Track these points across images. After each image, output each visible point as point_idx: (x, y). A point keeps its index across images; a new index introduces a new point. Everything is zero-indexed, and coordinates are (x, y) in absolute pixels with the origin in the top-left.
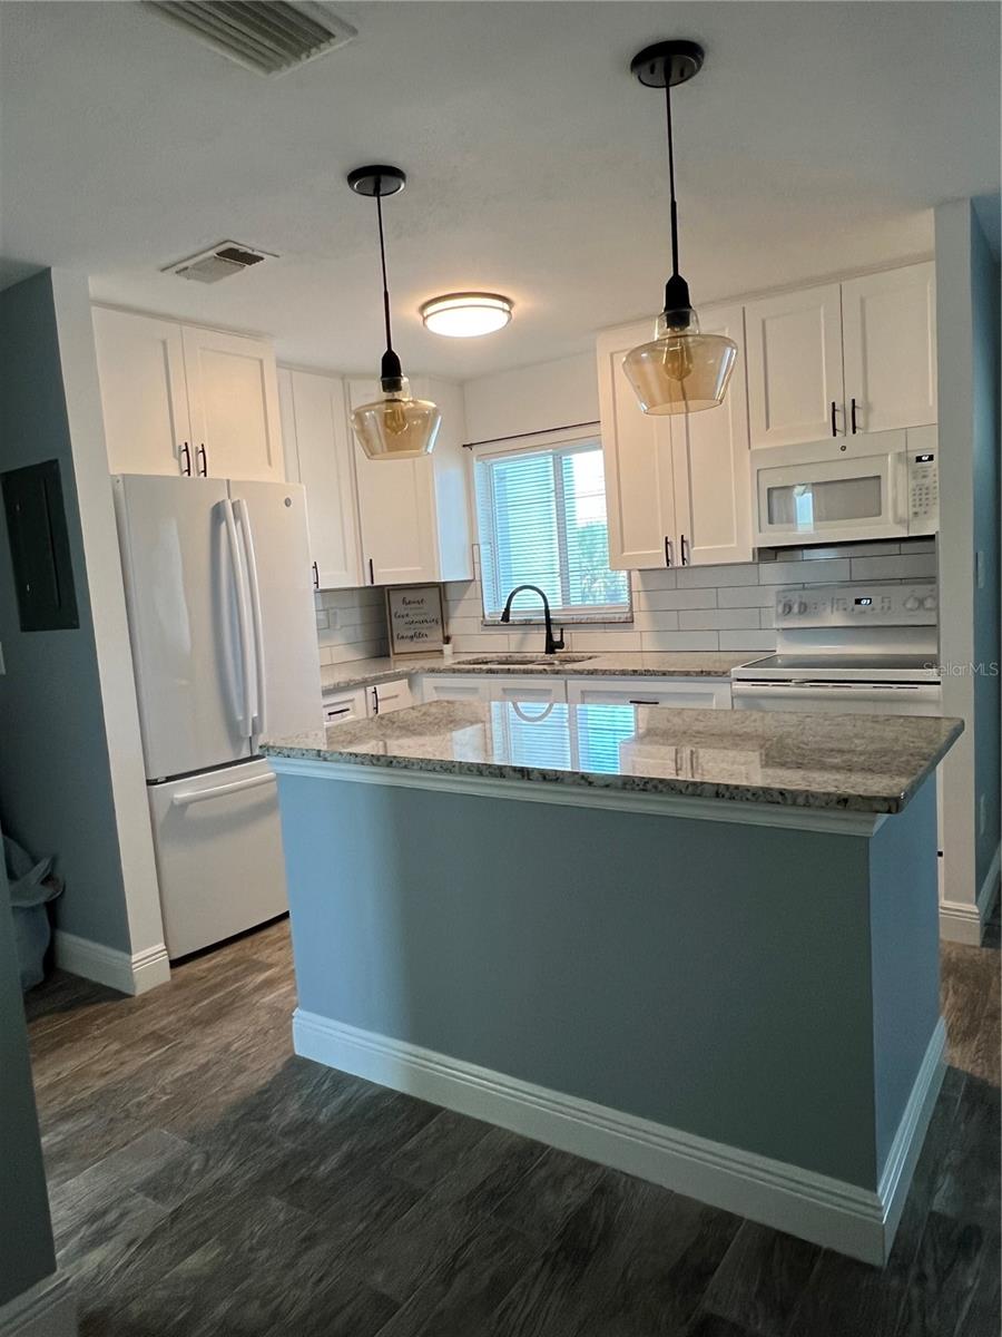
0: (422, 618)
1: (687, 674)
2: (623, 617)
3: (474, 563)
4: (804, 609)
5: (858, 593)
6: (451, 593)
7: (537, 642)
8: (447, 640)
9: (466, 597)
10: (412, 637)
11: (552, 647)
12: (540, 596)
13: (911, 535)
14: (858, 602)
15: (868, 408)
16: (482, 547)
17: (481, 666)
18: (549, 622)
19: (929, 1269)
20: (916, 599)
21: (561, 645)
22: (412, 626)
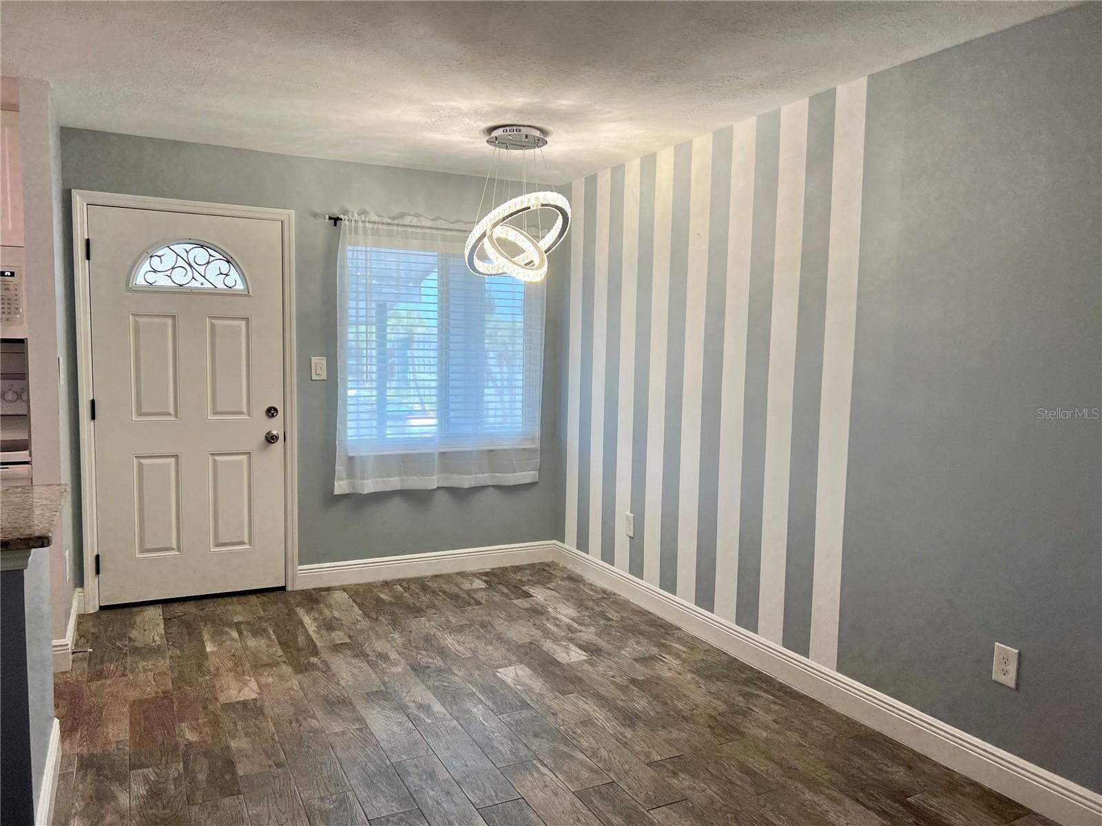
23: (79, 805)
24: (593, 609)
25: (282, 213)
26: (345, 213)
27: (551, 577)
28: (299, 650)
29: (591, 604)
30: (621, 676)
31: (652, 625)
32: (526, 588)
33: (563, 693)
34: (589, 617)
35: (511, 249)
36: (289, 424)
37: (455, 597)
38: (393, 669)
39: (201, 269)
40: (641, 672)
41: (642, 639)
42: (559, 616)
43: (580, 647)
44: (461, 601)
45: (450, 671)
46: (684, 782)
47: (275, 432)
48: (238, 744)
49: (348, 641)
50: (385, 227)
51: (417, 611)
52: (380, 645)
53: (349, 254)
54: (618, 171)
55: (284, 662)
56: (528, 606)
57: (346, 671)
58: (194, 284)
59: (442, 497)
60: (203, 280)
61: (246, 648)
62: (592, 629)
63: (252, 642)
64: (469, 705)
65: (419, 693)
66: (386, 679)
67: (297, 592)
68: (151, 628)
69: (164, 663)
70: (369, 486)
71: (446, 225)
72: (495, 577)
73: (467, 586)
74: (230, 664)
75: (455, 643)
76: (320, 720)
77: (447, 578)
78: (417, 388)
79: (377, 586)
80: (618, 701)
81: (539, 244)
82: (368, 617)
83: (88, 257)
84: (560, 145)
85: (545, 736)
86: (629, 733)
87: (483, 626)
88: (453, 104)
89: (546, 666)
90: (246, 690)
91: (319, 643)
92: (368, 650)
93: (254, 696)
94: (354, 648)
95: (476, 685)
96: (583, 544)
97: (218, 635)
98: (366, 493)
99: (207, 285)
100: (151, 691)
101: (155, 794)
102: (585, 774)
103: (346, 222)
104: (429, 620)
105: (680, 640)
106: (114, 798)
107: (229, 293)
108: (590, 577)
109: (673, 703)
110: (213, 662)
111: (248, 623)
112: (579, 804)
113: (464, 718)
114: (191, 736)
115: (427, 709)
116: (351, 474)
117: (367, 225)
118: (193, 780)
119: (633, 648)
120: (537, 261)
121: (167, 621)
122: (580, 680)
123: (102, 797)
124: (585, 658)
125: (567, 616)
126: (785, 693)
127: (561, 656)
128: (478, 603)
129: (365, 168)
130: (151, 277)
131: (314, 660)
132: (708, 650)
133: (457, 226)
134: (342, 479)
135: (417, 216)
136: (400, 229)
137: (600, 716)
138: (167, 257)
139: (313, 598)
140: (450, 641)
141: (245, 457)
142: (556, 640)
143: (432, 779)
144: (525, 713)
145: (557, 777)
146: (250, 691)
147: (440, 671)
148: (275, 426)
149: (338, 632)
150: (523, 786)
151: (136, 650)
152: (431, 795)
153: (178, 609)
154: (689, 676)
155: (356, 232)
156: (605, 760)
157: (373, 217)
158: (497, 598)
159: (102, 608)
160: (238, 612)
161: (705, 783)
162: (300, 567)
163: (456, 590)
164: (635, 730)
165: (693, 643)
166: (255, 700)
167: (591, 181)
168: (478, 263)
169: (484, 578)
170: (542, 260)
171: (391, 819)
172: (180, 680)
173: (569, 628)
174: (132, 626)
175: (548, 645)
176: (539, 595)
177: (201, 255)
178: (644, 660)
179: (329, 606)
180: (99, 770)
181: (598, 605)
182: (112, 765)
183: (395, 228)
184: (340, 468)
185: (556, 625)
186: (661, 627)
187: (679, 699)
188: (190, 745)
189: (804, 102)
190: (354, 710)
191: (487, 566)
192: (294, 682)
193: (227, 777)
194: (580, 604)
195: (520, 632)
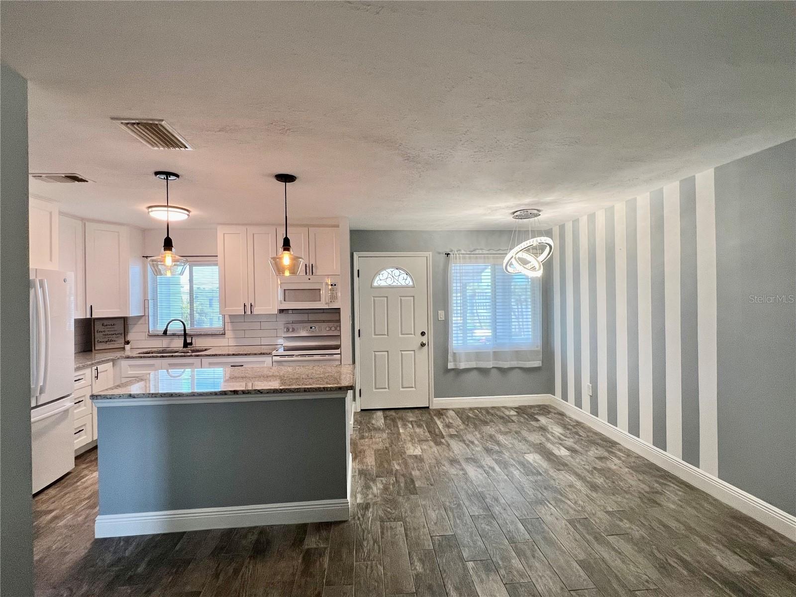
0: (112, 333)
1: (255, 354)
2: (221, 333)
3: (145, 307)
4: (293, 330)
5: (311, 325)
6: (130, 322)
7: (178, 343)
8: (128, 343)
9: (139, 323)
10: (107, 342)
11: (186, 345)
12: (181, 323)
13: (330, 308)
14: (311, 328)
15: (317, 268)
16: (150, 301)
17: (148, 354)
18: (185, 335)
19: (360, 516)
20: (329, 327)
21: (191, 344)
22: (107, 336)
23: (359, 489)
24: (571, 430)
25: (427, 254)
26: (452, 251)
27: (549, 412)
28: (437, 435)
29: (570, 427)
30: (588, 465)
31: (604, 441)
32: (536, 416)
33: (559, 470)
34: (570, 434)
35: (524, 262)
36: (430, 338)
37: (502, 418)
38: (477, 449)
39: (397, 278)
40: (599, 464)
41: (599, 448)
42: (554, 432)
43: (566, 448)
44: (506, 420)
45: (501, 452)
46: (626, 524)
47: (424, 342)
48: (416, 473)
49: (456, 433)
50: (468, 255)
51: (486, 423)
52: (469, 437)
53: (453, 268)
54: (576, 222)
55: (431, 440)
56: (538, 426)
57: (457, 447)
58: (394, 284)
59: (494, 371)
60: (398, 282)
61: (415, 432)
62: (572, 440)
63: (418, 430)
64: (512, 469)
65: (488, 461)
66: (474, 452)
67: (434, 410)
68: (379, 420)
69: (385, 435)
70: (463, 366)
71: (495, 252)
72: (521, 410)
73: (507, 413)
74: (409, 438)
75: (504, 440)
76: (447, 467)
77: (498, 408)
78: (478, 316)
79: (467, 410)
80: (587, 478)
81: (538, 259)
82: (464, 423)
83: (358, 277)
84: (546, 215)
85: (550, 489)
86: (594, 495)
87: (516, 433)
88: (497, 205)
89: (548, 456)
90: (416, 450)
91: (444, 434)
92: (465, 438)
93: (420, 453)
94: (458, 437)
95: (514, 460)
96: (565, 397)
97: (404, 426)
98: (461, 368)
99: (399, 284)
100: (380, 446)
101: (386, 489)
102: (572, 512)
103: (452, 255)
104: (491, 427)
105: (620, 450)
106: (372, 488)
107: (407, 287)
108: (568, 413)
109: (618, 483)
110: (403, 436)
111: (416, 422)
112: (569, 526)
113: (510, 475)
114: (397, 467)
115: (493, 469)
116: (455, 360)
117: (460, 255)
118: (399, 485)
119: (594, 452)
120: (537, 267)
121: (385, 418)
122: (566, 465)
123: (367, 487)
124: (569, 454)
125: (558, 432)
126: (686, 486)
127: (556, 452)
128: (513, 421)
129: (459, 232)
130: (379, 282)
131: (443, 441)
132: (637, 457)
133: (499, 252)
134: (450, 362)
135: (482, 249)
136: (474, 255)
137: (579, 484)
138: (385, 274)
139: (440, 413)
140: (501, 438)
141: (413, 352)
142: (553, 443)
143: (497, 502)
144: (539, 477)
145: (557, 511)
146: (418, 452)
147: (497, 452)
148: (424, 339)
149: (452, 429)
150: (540, 512)
151: (375, 429)
152: (497, 509)
153: (388, 413)
154: (627, 470)
155: (456, 259)
156: (582, 507)
157: (463, 252)
158: (522, 420)
159: (362, 410)
160: (411, 416)
161: (638, 527)
162: (435, 399)
163: (502, 414)
164: (597, 493)
165: (629, 454)
166: (420, 455)
167: (562, 228)
168: (509, 269)
169: (516, 410)
170: (540, 266)
171: (480, 516)
172: (391, 444)
173: (560, 438)
174: (373, 418)
175: (549, 445)
176: (543, 420)
177: (397, 272)
178: (600, 458)
179: (447, 417)
180: (366, 475)
181: (574, 428)
182: (370, 474)
183: (472, 255)
184: (450, 358)
185: (552, 436)
186: (610, 443)
187: (621, 481)
188: (397, 470)
189: (677, 184)
190: (461, 465)
191: (516, 405)
192: (435, 449)
193: (412, 486)
194: (565, 427)
195: (535, 438)
